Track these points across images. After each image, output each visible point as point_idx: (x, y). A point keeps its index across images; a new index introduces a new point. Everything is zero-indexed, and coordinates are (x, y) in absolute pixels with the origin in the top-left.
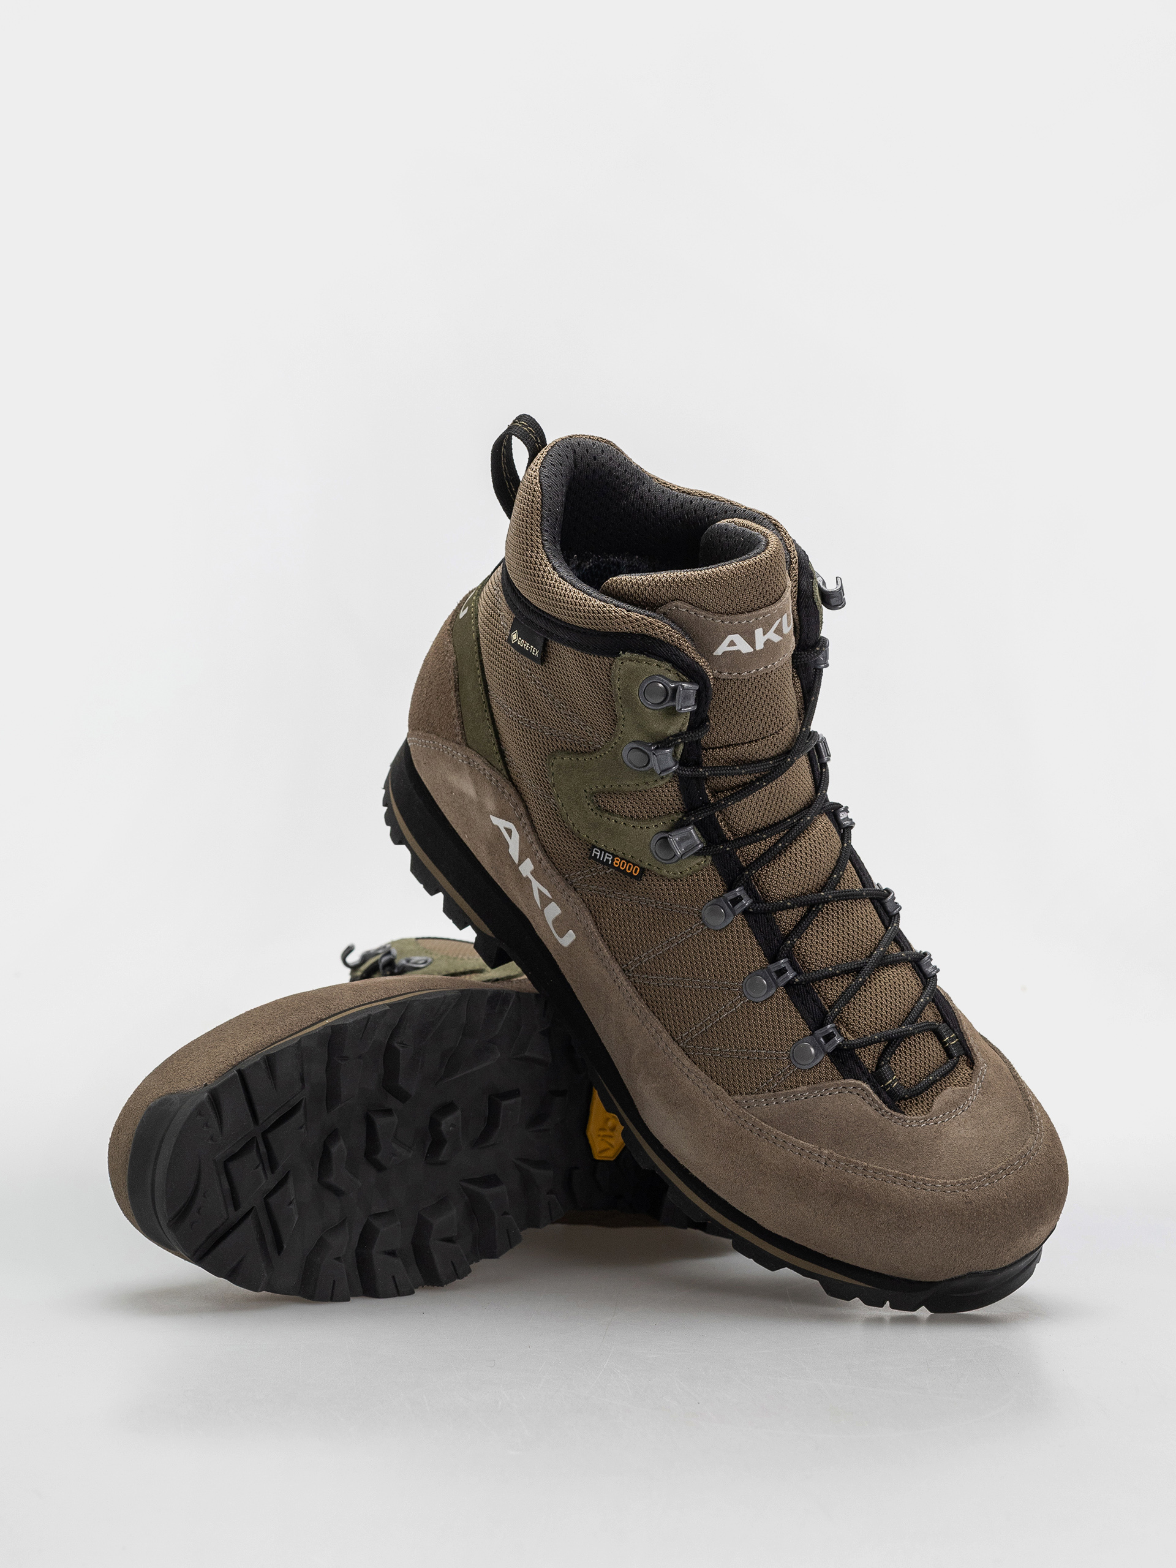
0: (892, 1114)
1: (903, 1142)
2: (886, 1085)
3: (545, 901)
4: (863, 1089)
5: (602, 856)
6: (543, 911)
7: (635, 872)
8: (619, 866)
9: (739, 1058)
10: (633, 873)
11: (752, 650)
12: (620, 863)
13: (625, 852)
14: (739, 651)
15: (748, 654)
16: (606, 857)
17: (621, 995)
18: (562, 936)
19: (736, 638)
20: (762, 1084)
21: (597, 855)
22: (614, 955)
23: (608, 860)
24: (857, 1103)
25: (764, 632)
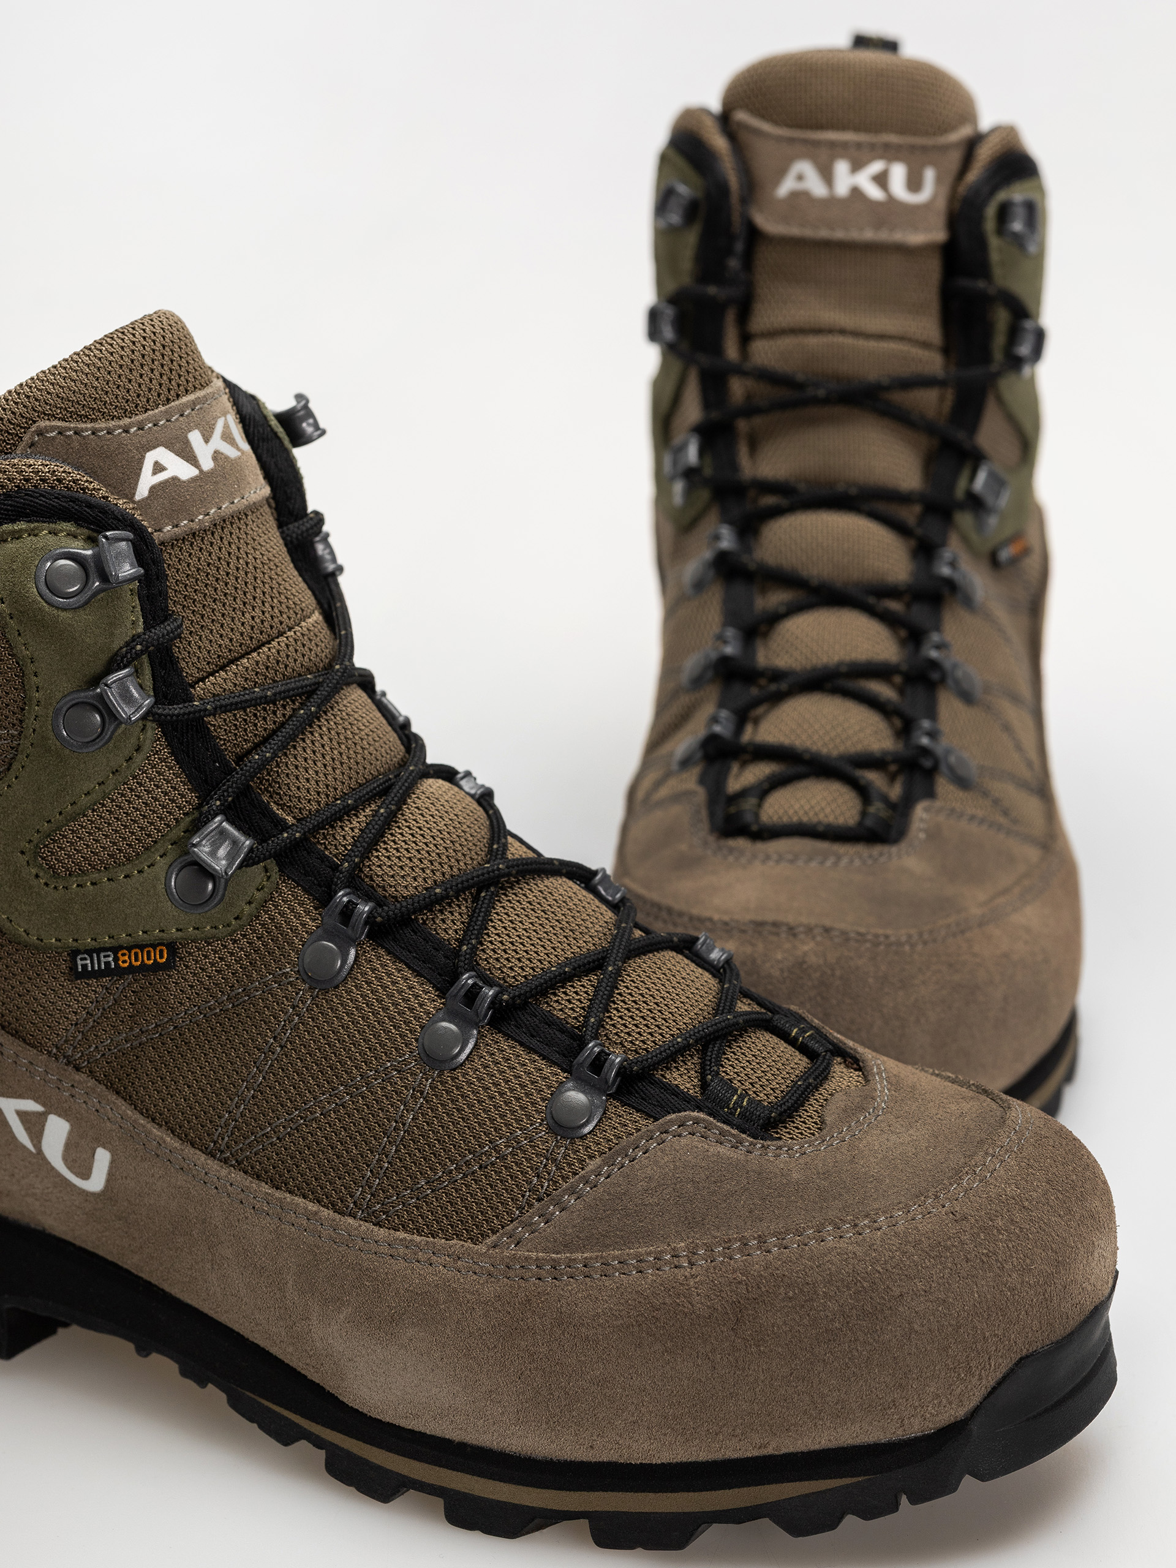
0: (763, 1146)
1: (804, 1180)
2: (731, 1106)
3: (34, 1124)
4: (697, 1121)
5: (96, 962)
6: (40, 1151)
7: (161, 957)
8: (130, 963)
9: (465, 1176)
10: (159, 960)
11: (196, 472)
12: (130, 957)
13: (130, 931)
14: (175, 479)
15: (193, 480)
16: (103, 959)
17: (226, 1199)
18: (86, 1175)
19: (160, 454)
20: (523, 1196)
21: (86, 965)
22: (184, 1138)
23: (107, 964)
24: (697, 1147)
25: (203, 435)
